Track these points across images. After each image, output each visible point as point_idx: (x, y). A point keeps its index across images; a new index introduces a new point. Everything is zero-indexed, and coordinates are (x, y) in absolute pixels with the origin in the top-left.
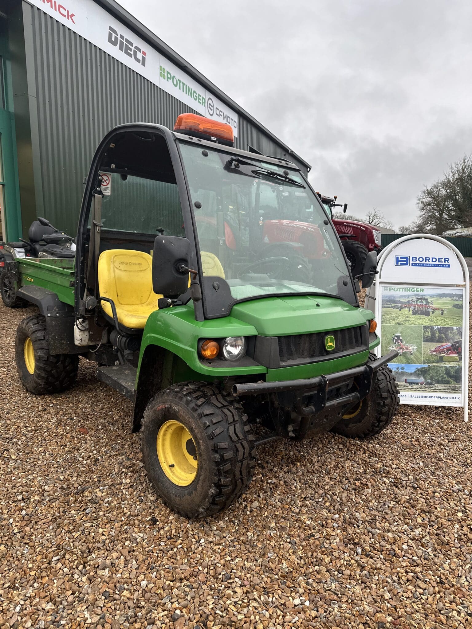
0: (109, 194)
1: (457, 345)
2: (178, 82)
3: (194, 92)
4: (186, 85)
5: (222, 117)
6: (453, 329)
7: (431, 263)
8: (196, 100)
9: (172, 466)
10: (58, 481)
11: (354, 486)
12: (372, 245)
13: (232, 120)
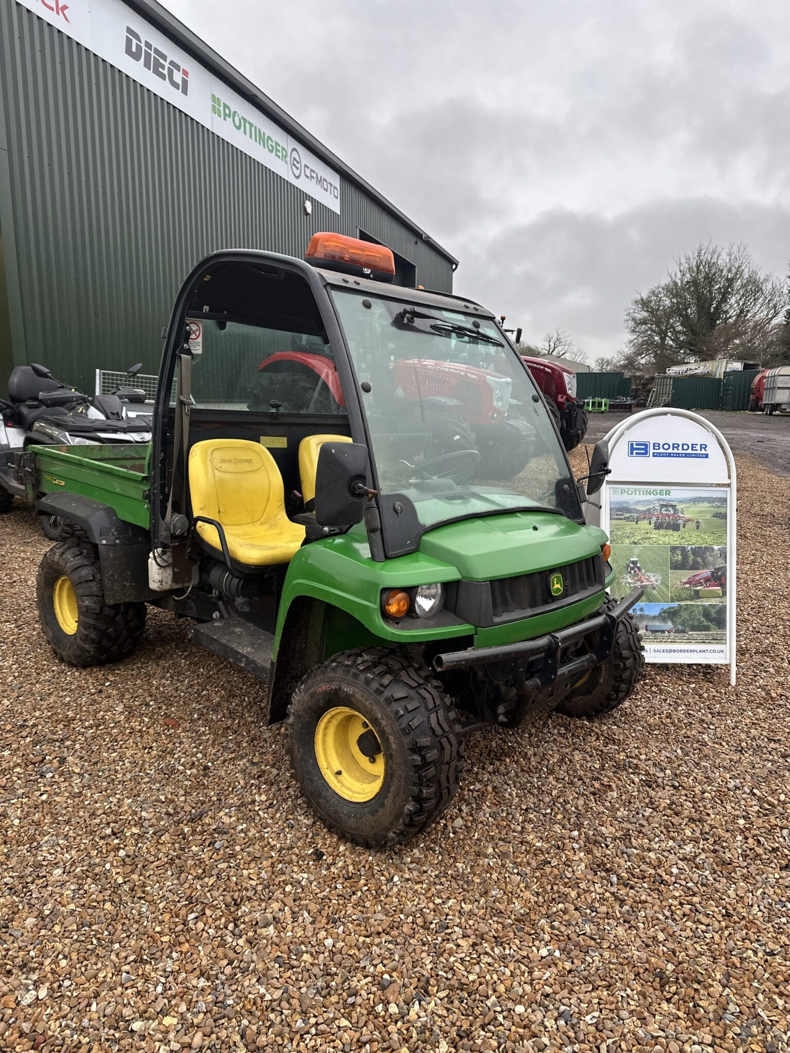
0: (200, 352)
1: (719, 573)
2: (242, 121)
3: (269, 138)
4: (256, 128)
5: (314, 181)
6: (713, 549)
7: (681, 451)
8: (271, 151)
9: (339, 773)
10: (159, 804)
11: (592, 789)
12: (562, 397)
13: (331, 185)
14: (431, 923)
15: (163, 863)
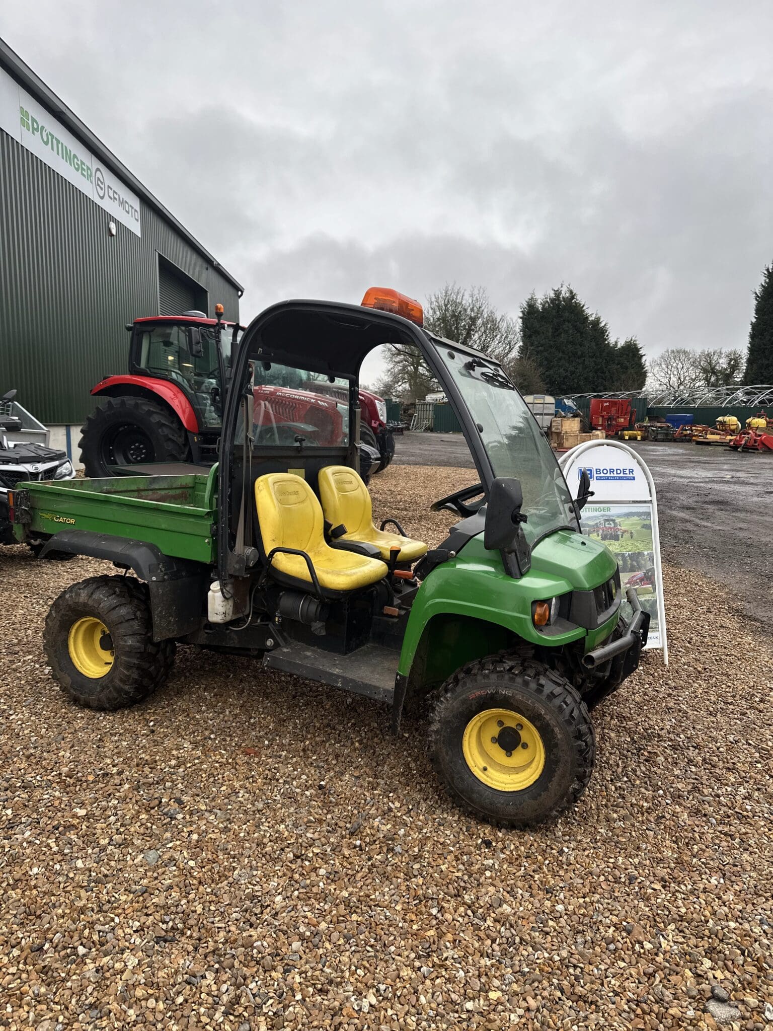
1: (650, 574)
2: (50, 137)
3: (75, 156)
4: (62, 144)
5: (117, 202)
6: (644, 554)
7: (615, 475)
8: (77, 170)
9: (485, 769)
11: (644, 758)
12: (375, 423)
13: (132, 208)
14: (620, 878)
15: (365, 874)
